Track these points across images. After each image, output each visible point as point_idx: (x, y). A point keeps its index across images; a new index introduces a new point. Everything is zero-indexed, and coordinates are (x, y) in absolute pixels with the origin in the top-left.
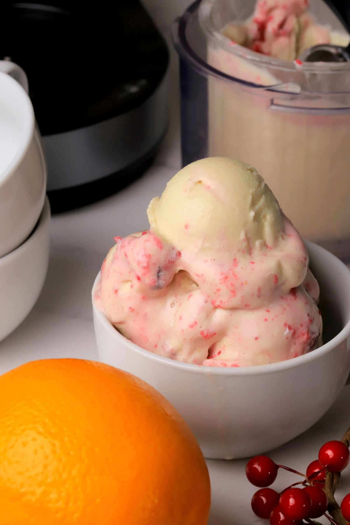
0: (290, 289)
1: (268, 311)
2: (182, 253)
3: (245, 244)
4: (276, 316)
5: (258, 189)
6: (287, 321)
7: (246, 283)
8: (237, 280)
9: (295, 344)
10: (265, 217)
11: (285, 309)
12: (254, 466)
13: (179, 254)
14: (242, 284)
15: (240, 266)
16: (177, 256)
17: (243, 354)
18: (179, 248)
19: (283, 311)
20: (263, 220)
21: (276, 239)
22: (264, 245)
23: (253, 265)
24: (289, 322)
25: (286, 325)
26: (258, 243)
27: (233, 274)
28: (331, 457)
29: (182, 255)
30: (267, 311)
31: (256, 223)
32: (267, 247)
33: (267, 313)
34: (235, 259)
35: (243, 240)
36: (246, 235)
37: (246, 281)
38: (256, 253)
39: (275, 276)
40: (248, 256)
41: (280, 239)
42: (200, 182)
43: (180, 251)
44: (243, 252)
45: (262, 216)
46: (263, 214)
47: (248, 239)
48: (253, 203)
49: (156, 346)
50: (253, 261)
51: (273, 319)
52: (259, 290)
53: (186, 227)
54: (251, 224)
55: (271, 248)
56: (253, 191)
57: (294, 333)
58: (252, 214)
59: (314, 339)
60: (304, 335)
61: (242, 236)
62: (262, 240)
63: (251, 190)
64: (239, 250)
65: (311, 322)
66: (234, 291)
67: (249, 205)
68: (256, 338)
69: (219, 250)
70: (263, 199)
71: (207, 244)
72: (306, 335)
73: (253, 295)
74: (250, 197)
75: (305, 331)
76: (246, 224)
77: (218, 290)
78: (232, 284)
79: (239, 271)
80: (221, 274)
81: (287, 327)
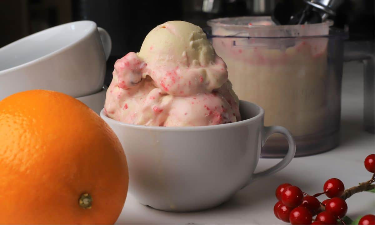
0: (212, 90)
1: (195, 99)
3: (185, 59)
4: (200, 101)
6: (206, 104)
8: (176, 76)
9: (212, 122)
10: (201, 49)
11: (206, 99)
13: (146, 65)
14: (179, 78)
15: (179, 69)
16: (144, 65)
18: (146, 62)
20: (200, 50)
23: (188, 70)
24: (208, 106)
25: (205, 106)
26: (194, 61)
31: (194, 49)
34: (178, 67)
35: (184, 56)
36: (187, 53)
37: (182, 77)
38: (192, 66)
39: (201, 77)
40: (187, 67)
41: (210, 64)
42: (165, 27)
44: (184, 64)
45: (199, 48)
46: (200, 47)
47: (187, 56)
48: (193, 38)
50: (189, 68)
51: (197, 103)
52: (190, 83)
53: (151, 49)
54: (191, 49)
55: (202, 66)
57: (211, 113)
58: (191, 43)
60: (218, 116)
61: (184, 54)
62: (197, 61)
63: (194, 32)
64: (181, 63)
65: (224, 111)
66: (174, 80)
67: (190, 38)
68: (186, 114)
69: (168, 61)
70: (202, 39)
71: (162, 58)
72: (219, 117)
73: (185, 85)
74: (192, 34)
75: (219, 113)
76: (186, 47)
77: (165, 78)
78: (173, 77)
79: (178, 71)
80: (167, 72)
81: (206, 108)
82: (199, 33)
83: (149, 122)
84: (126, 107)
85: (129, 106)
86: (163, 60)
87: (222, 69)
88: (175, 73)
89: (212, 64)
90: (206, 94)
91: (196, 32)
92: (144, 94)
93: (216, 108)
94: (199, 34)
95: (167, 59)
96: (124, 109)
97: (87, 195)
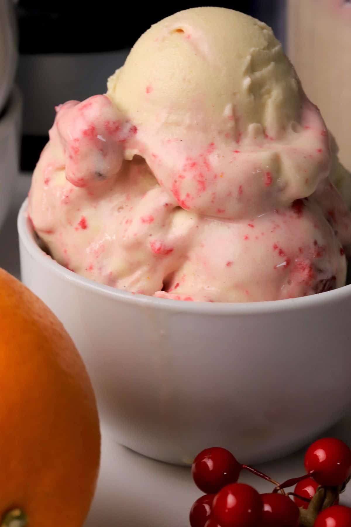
0: (292, 201)
1: (252, 226)
2: (138, 128)
3: (230, 124)
4: (263, 234)
5: (265, 51)
6: (278, 242)
7: (221, 176)
8: (208, 170)
9: (289, 282)
10: (269, 92)
11: (278, 226)
12: (203, 461)
13: (134, 130)
14: (215, 177)
15: (216, 152)
16: (130, 131)
17: (208, 287)
18: (136, 122)
19: (275, 228)
20: (266, 96)
21: (282, 129)
22: (262, 133)
23: (236, 155)
24: (282, 245)
25: (275, 247)
26: (251, 127)
27: (205, 163)
28: (321, 461)
29: (138, 132)
30: (249, 225)
31: (252, 97)
32: (266, 136)
33: (250, 228)
34: (212, 144)
35: (229, 117)
36: (234, 110)
37: (223, 174)
38: (247, 141)
39: (268, 174)
40: (234, 144)
41: (290, 130)
42: (180, 31)
43: (137, 127)
44: (227, 136)
45: (263, 90)
46: (267, 87)
47: (236, 117)
48: (252, 68)
49: (91, 268)
50: (238, 150)
51: (257, 238)
52: (241, 190)
53: (148, 90)
54: (244, 98)
55: (272, 139)
56: (254, 51)
57: (289, 262)
58: (247, 81)
59: (322, 281)
60: (304, 270)
61: (227, 111)
62: (259, 125)
63: (252, 49)
64: (220, 132)
65: (319, 255)
66: (202, 184)
67: (243, 68)
68: (229, 264)
69: (190, 128)
70: (271, 66)
71: (173, 118)
72: (306, 272)
73: (230, 194)
74: (248, 58)
75: (307, 263)
76: (234, 94)
77: (180, 177)
78: (201, 175)
79: (214, 159)
80: (188, 159)
81: (277, 251)
82: (264, 49)
83: (138, 273)
84: (84, 225)
85: (90, 223)
86: (178, 124)
87: (320, 151)
88: (206, 163)
89: (295, 130)
90: (277, 212)
91: (257, 49)
92: (128, 198)
93: (300, 250)
94: (266, 51)
95: (187, 121)
96: (77, 229)
97: (16, 513)
